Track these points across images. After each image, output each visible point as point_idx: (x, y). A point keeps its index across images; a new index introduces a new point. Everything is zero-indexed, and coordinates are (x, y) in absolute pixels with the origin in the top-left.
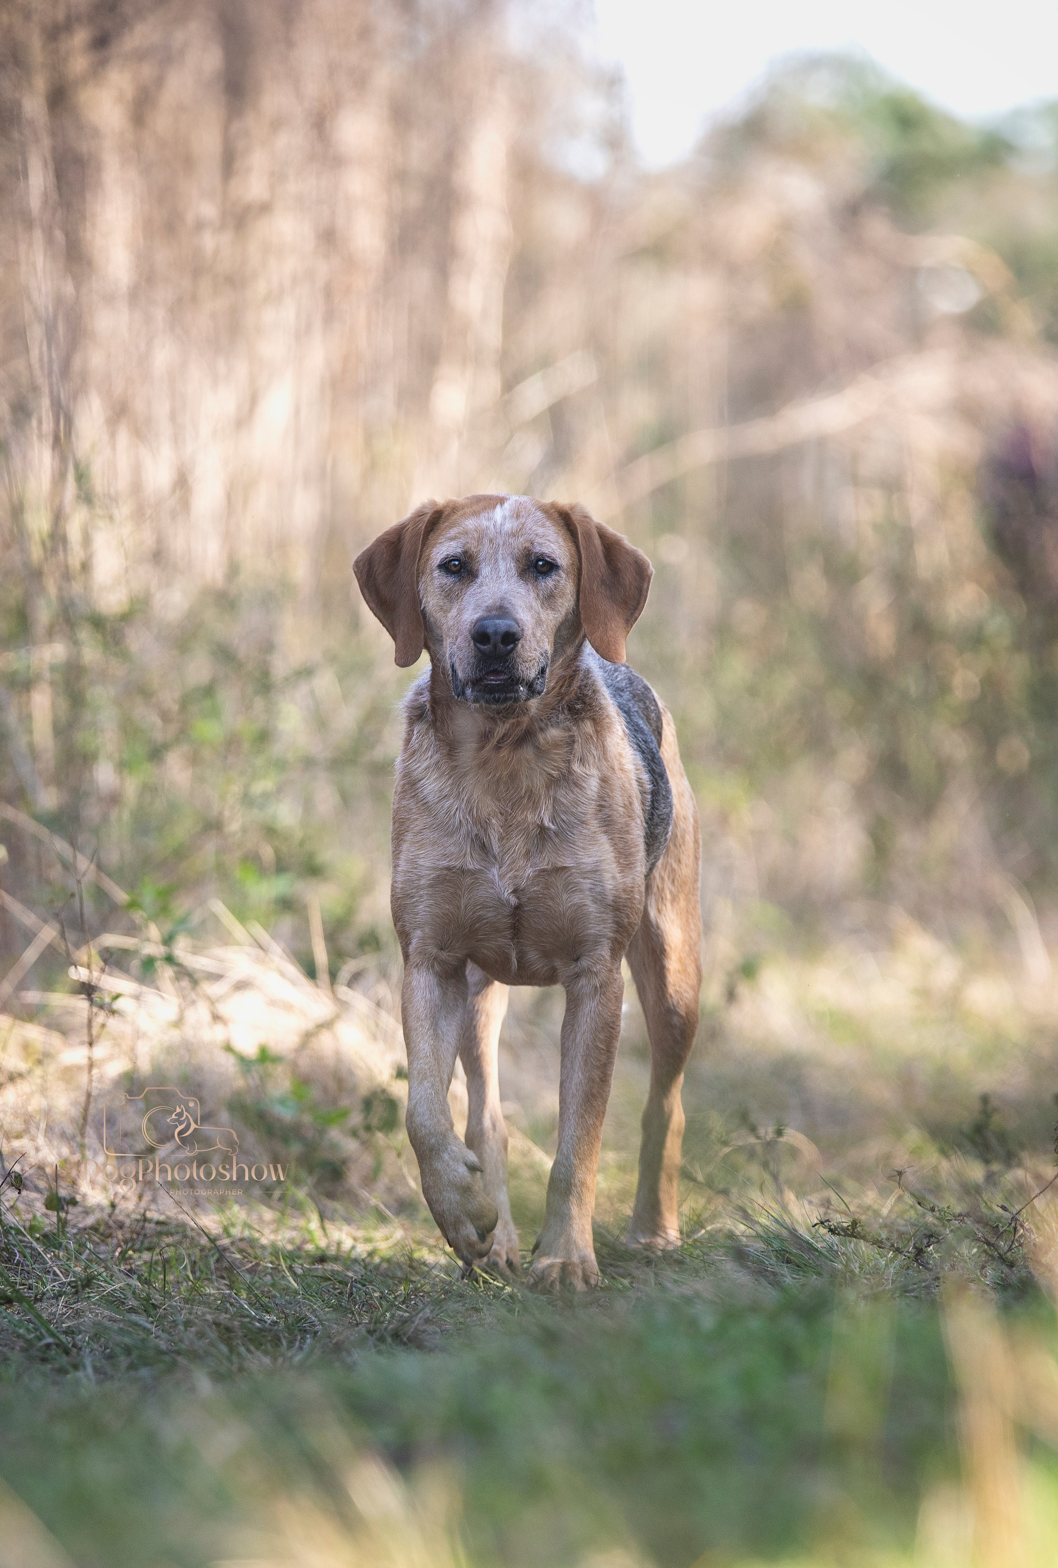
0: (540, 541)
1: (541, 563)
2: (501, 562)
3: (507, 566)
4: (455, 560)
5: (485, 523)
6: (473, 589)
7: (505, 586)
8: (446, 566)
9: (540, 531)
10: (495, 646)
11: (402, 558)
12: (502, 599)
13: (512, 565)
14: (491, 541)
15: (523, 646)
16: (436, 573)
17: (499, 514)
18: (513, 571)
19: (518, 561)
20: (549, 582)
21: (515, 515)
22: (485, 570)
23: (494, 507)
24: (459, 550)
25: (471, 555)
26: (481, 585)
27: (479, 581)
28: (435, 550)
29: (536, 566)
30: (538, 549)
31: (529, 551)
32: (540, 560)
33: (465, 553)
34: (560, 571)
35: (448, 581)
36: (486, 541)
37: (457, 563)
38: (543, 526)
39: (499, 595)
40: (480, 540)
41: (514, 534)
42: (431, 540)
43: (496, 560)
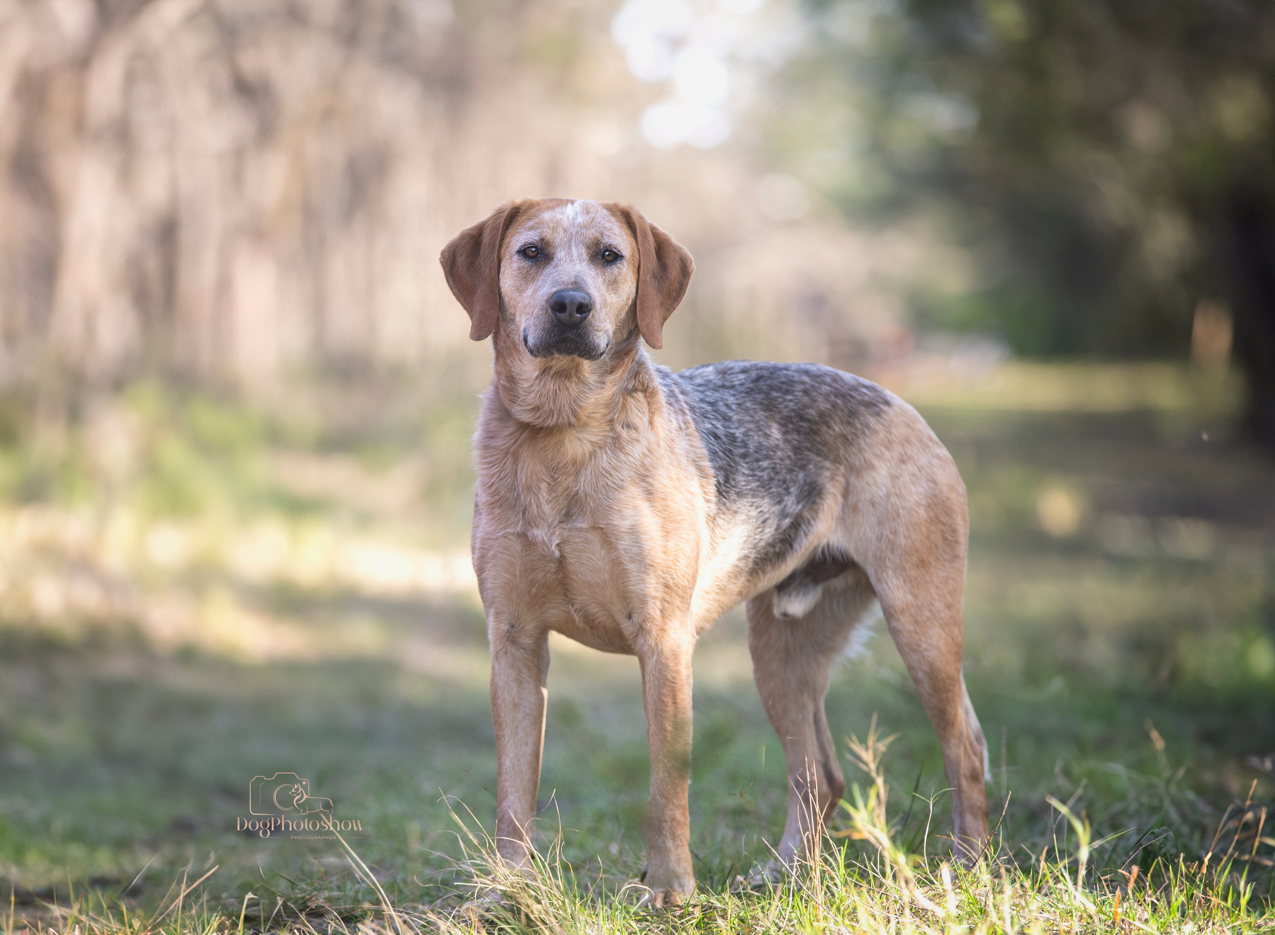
0: (608, 233)
1: (607, 253)
2: (574, 248)
3: (579, 252)
4: (532, 247)
5: (559, 216)
6: (549, 269)
7: (578, 267)
8: (524, 252)
9: (608, 225)
10: (571, 316)
11: (482, 247)
12: (576, 276)
13: (583, 251)
14: (565, 230)
15: (593, 316)
16: (516, 258)
17: (570, 210)
18: (585, 256)
19: (588, 248)
20: (614, 269)
21: (585, 211)
22: (560, 254)
23: (566, 205)
24: (537, 238)
25: (547, 242)
26: (557, 266)
27: (554, 263)
28: (515, 239)
29: (603, 256)
30: (606, 240)
31: (598, 240)
32: (607, 250)
33: (542, 240)
34: (624, 261)
35: (526, 264)
36: (560, 230)
37: (534, 249)
38: (609, 221)
39: (573, 273)
40: (554, 229)
41: (585, 226)
42: (511, 231)
43: (570, 247)
